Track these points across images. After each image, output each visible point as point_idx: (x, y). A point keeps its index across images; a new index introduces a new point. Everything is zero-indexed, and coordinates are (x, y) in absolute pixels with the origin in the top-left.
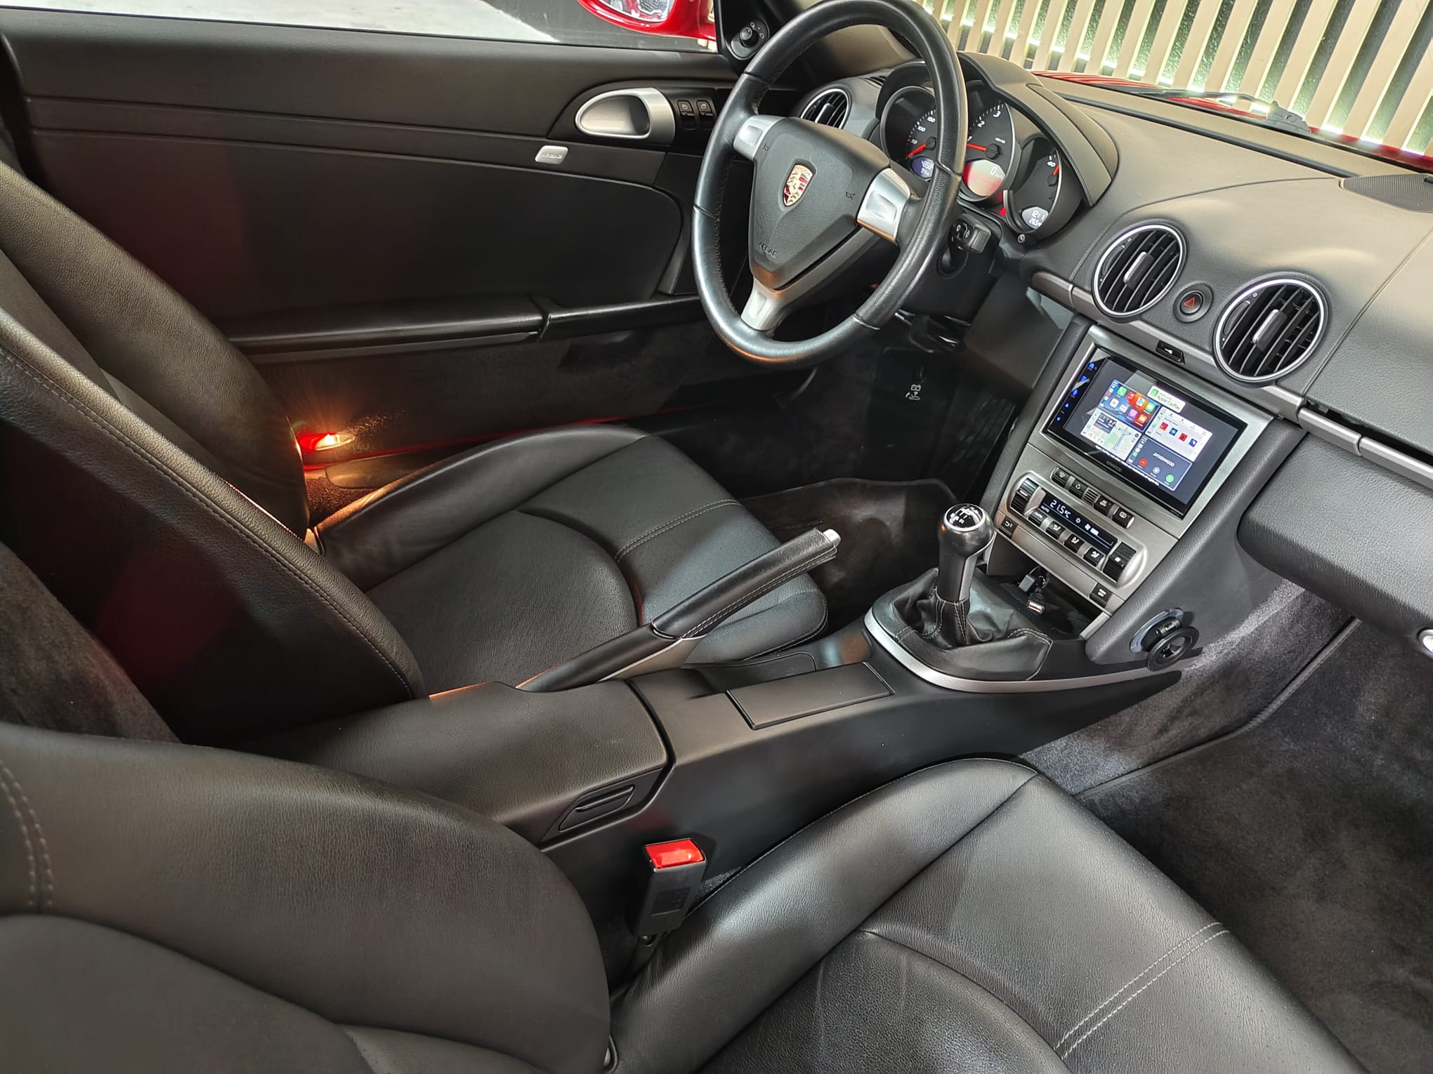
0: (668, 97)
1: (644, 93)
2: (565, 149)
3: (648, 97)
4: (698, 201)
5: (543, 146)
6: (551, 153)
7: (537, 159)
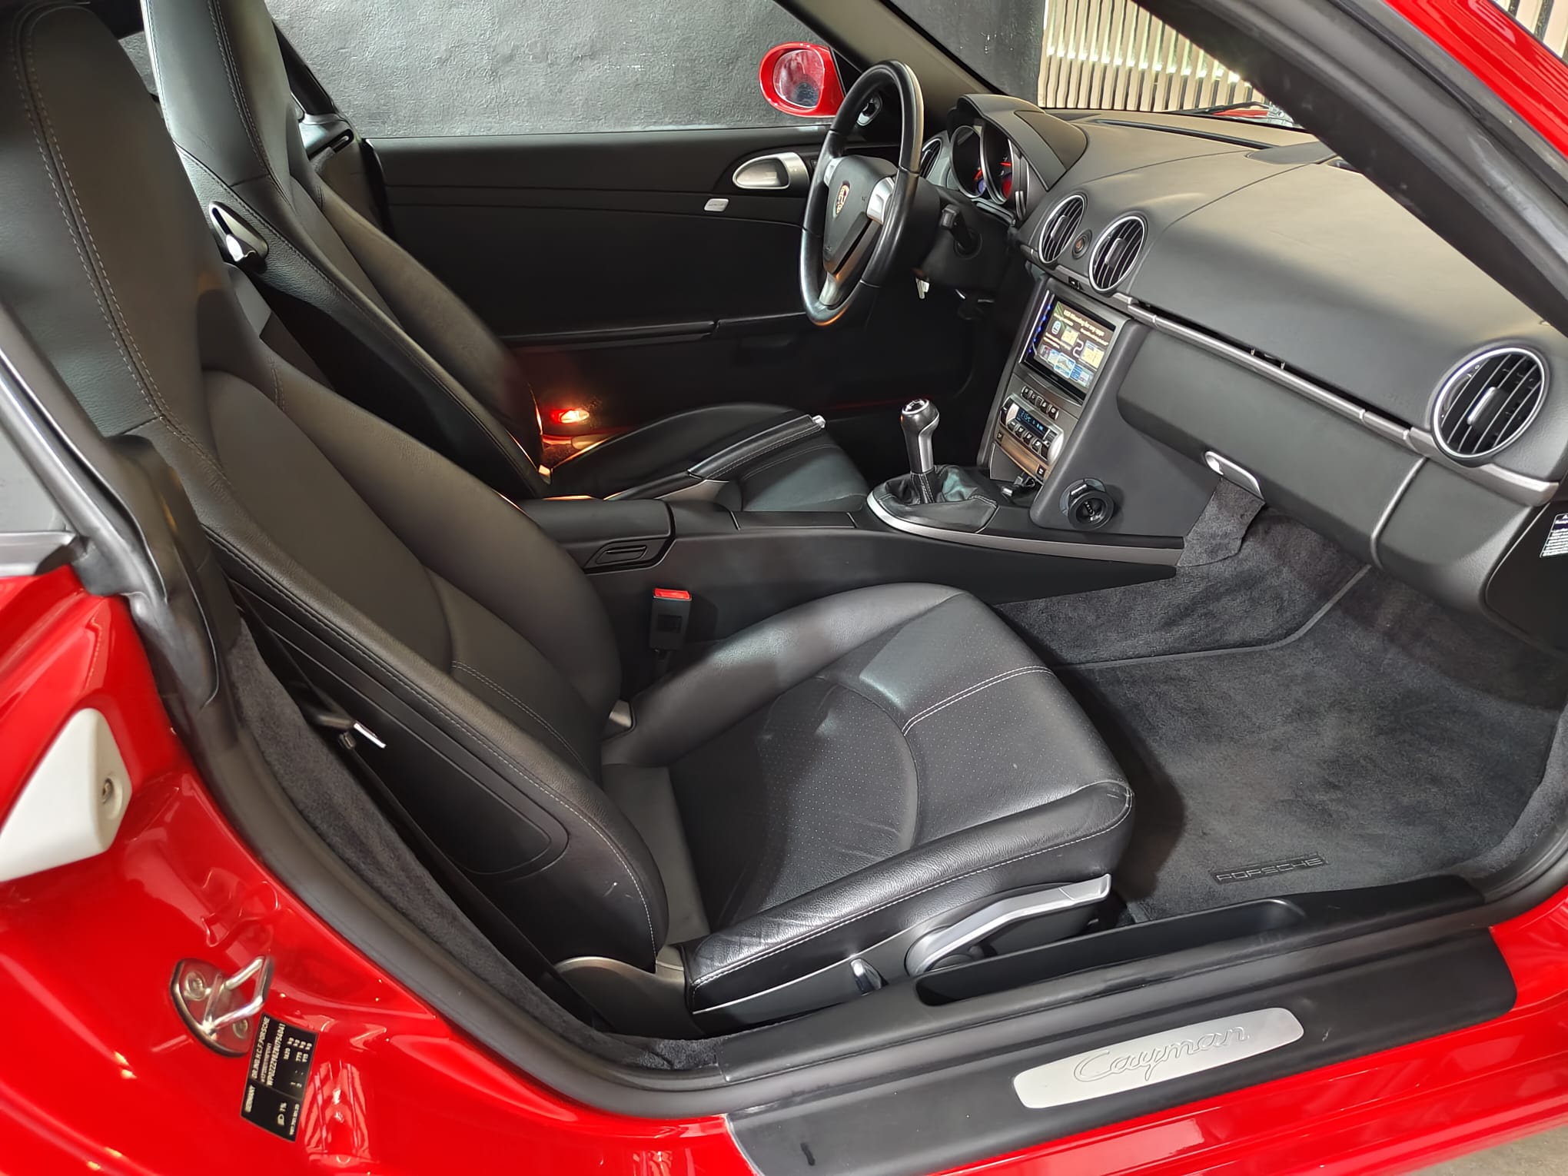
0: (803, 159)
1: (781, 156)
2: (727, 200)
3: (786, 159)
4: (805, 225)
5: (709, 199)
6: (716, 205)
7: (706, 208)
